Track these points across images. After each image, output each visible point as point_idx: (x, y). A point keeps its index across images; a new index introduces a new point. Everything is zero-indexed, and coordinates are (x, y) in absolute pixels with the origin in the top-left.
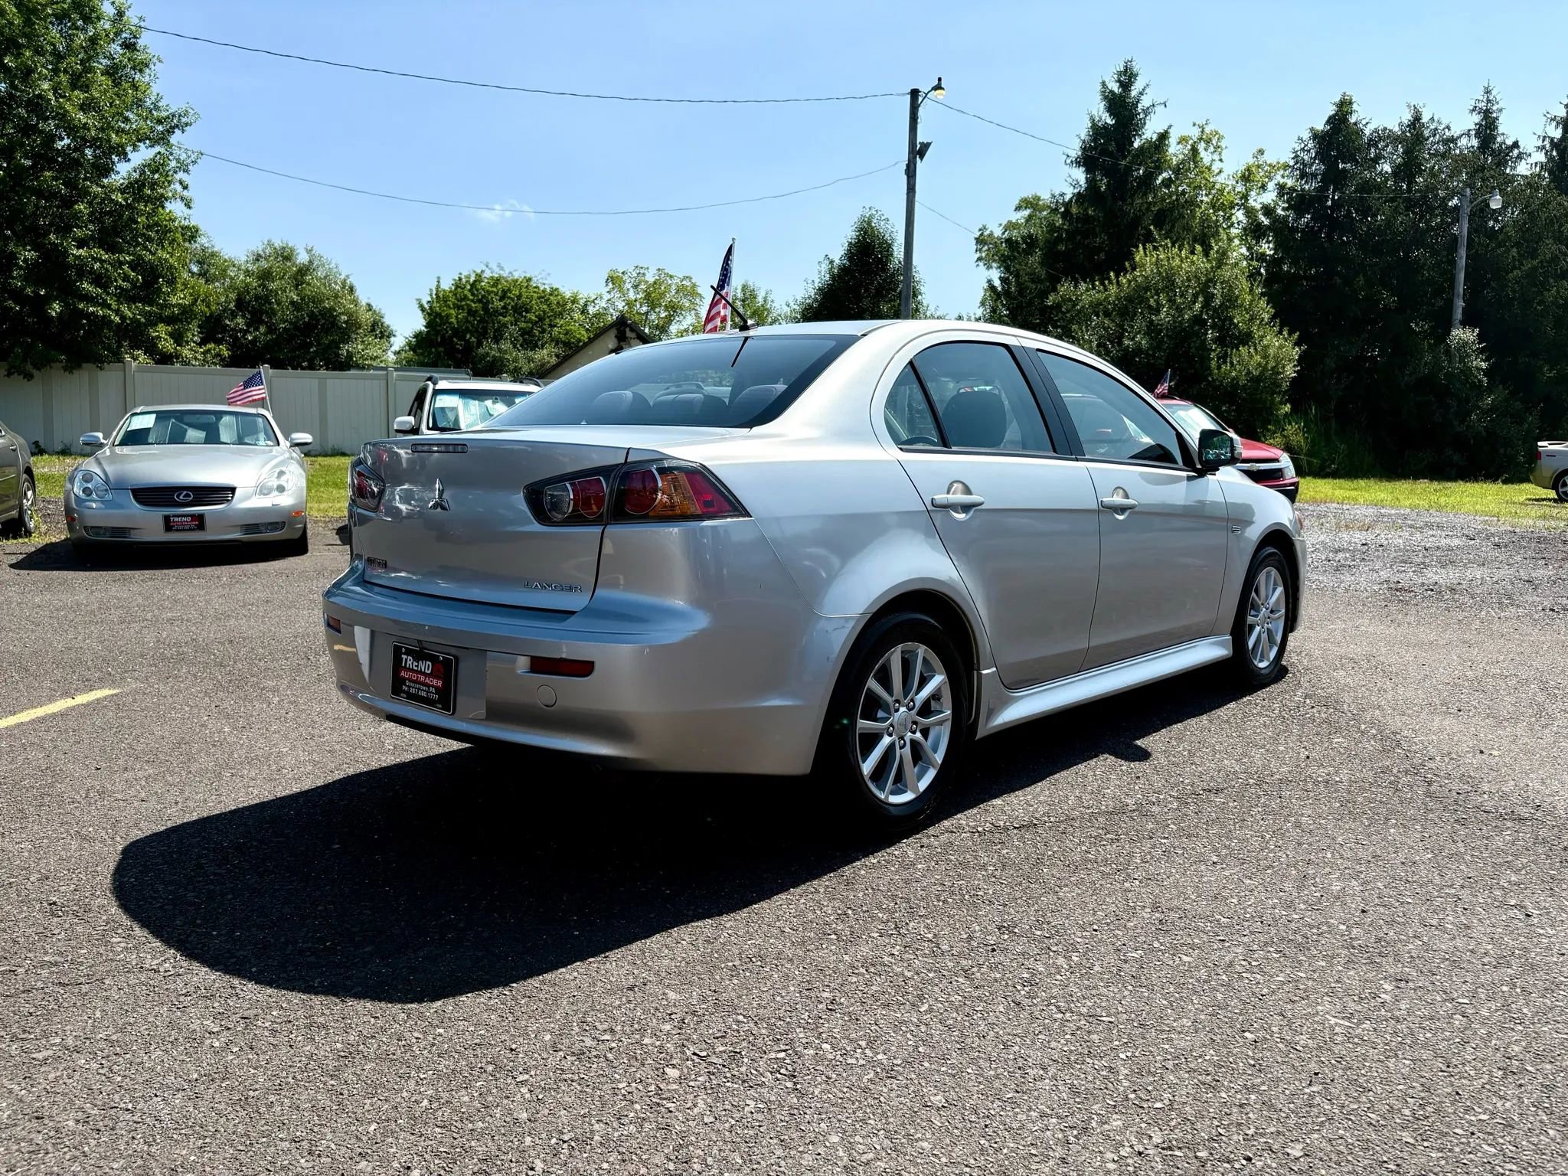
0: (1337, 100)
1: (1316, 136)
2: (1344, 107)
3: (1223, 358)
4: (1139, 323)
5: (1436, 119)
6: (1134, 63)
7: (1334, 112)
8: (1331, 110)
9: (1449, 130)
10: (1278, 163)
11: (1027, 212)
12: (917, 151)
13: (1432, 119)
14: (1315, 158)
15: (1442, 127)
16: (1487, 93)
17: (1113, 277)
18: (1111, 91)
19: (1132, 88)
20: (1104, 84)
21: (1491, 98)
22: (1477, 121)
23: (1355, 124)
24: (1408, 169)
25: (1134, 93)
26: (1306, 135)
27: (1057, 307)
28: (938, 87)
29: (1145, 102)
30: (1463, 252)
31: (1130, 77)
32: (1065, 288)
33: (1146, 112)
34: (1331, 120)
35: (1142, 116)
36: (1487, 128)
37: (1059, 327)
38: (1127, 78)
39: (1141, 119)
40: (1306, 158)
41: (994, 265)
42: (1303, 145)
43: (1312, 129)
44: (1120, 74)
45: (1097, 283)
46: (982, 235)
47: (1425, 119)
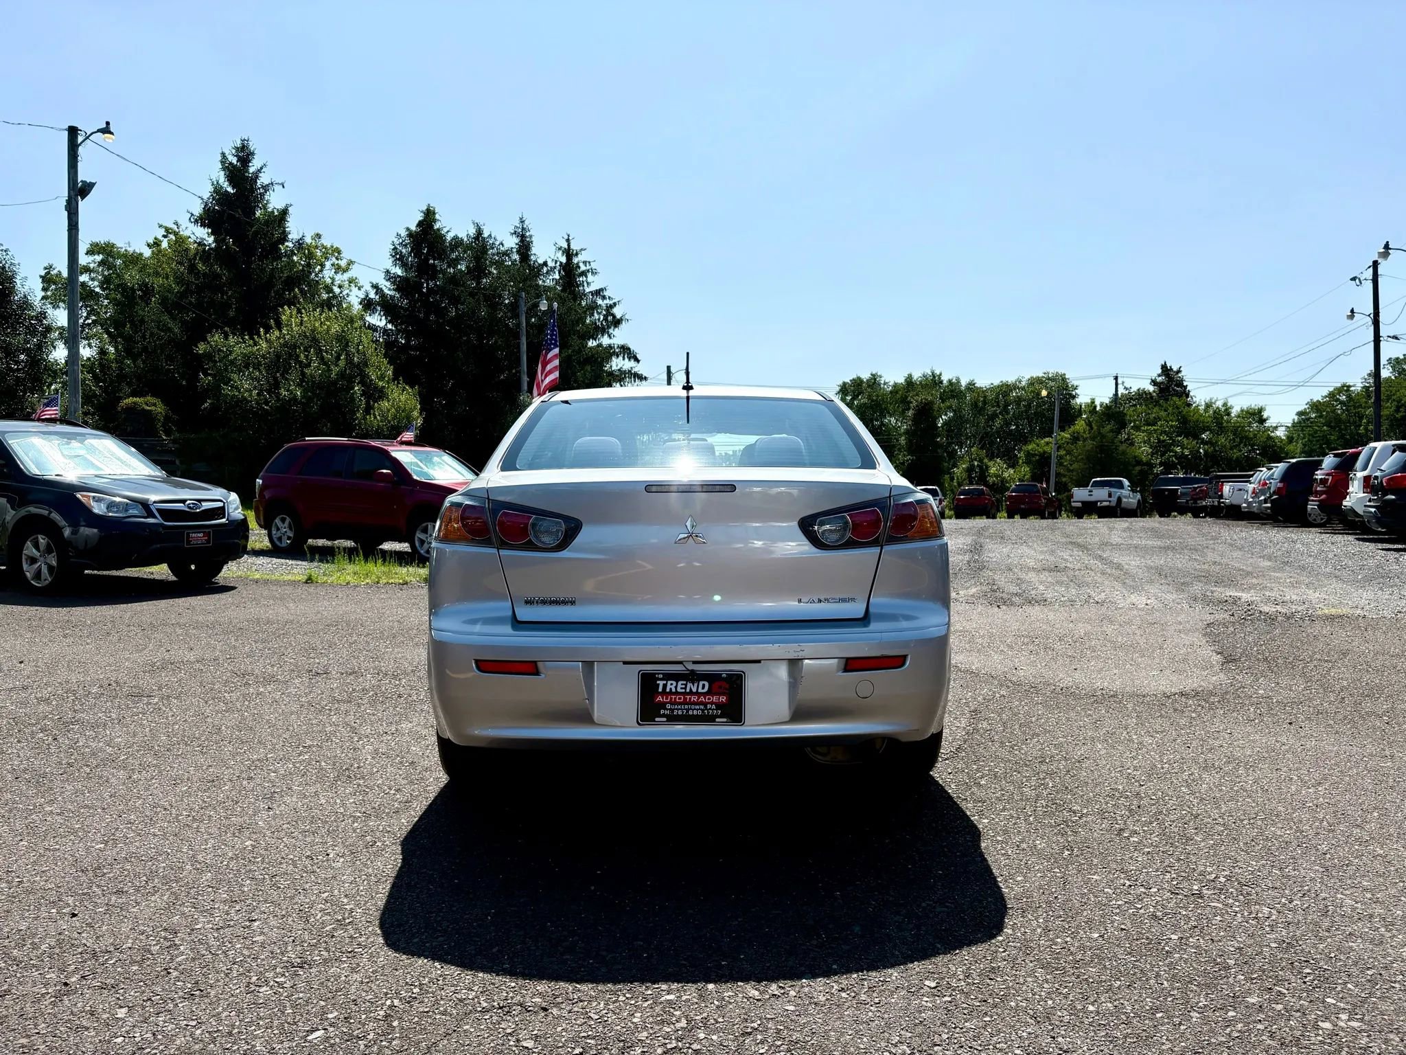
0: (425, 208)
1: (410, 235)
2: (429, 217)
3: (368, 409)
4: (294, 376)
5: (493, 236)
6: (251, 143)
7: (422, 218)
8: (420, 217)
9: (502, 245)
10: (332, 247)
11: (99, 258)
12: (78, 190)
13: (490, 236)
14: (411, 253)
15: (497, 243)
16: (522, 222)
17: (262, 333)
18: (231, 163)
19: (250, 164)
20: (223, 154)
21: (525, 226)
22: (517, 242)
23: (438, 230)
24: (478, 270)
25: (252, 170)
26: (404, 233)
27: (209, 356)
28: (106, 130)
29: (264, 179)
30: (524, 340)
31: (248, 155)
32: (216, 338)
33: (266, 188)
34: (420, 224)
35: (262, 191)
36: (525, 247)
37: (210, 375)
38: (245, 154)
39: (260, 194)
40: (404, 251)
41: (61, 304)
42: (401, 241)
43: (408, 229)
44: (237, 149)
45: (247, 337)
46: (48, 273)
47: (486, 235)
